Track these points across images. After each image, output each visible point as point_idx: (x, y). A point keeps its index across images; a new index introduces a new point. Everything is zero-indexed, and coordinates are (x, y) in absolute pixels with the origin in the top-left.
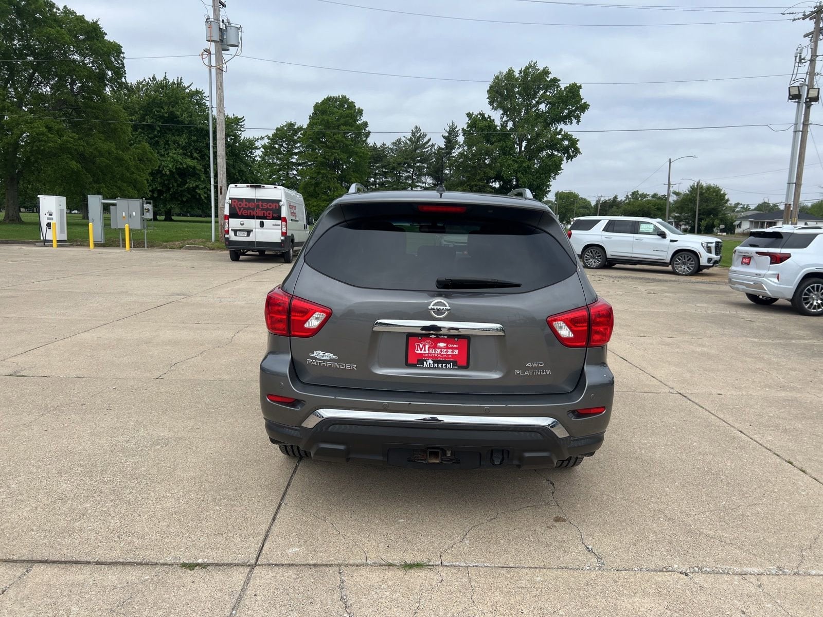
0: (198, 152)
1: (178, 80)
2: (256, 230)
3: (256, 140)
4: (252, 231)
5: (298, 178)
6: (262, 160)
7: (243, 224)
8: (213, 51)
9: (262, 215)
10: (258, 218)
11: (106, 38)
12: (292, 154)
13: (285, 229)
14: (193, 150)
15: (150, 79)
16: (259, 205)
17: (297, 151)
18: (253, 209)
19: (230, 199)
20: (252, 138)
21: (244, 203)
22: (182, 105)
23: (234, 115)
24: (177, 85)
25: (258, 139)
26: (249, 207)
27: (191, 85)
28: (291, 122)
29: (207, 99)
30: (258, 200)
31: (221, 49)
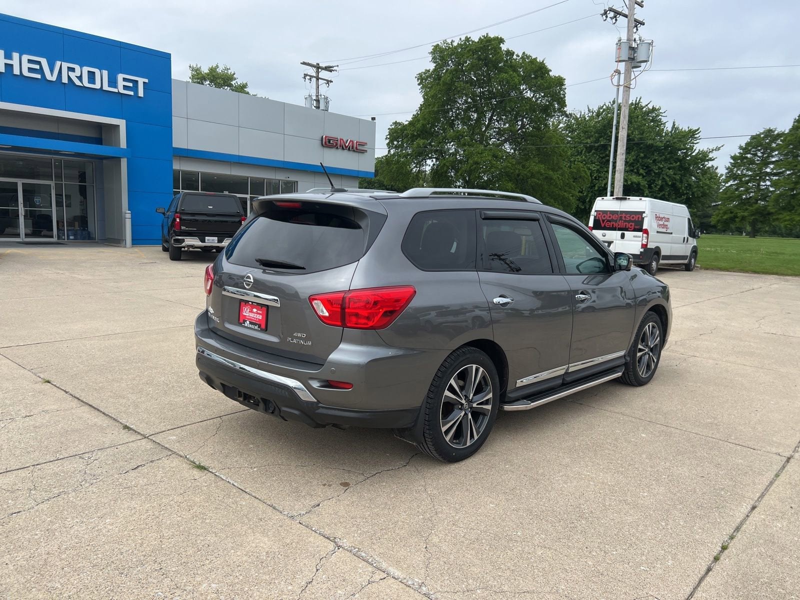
0: (645, 168)
1: (636, 100)
2: (617, 241)
3: (710, 152)
4: (613, 242)
5: (771, 189)
6: (730, 172)
7: (605, 236)
8: (623, 71)
9: (624, 227)
10: (620, 229)
11: (551, 73)
12: (766, 163)
13: (646, 241)
14: (640, 167)
15: (610, 102)
16: (622, 217)
17: (774, 160)
18: (616, 221)
19: (596, 211)
20: (705, 149)
21: (609, 215)
22: (634, 123)
23: (688, 128)
24: (635, 105)
25: (713, 150)
26: (612, 219)
27: (649, 104)
28: (770, 128)
29: (663, 115)
30: (622, 212)
31: (630, 67)
